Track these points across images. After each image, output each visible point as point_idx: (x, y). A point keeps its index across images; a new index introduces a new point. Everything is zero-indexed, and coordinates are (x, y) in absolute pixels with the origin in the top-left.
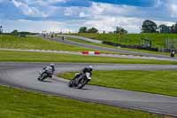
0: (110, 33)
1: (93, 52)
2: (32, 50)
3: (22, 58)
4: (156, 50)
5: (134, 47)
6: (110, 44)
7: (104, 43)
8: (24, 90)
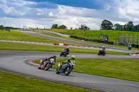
0: (76, 29)
1: (62, 44)
2: (14, 41)
3: (6, 48)
4: (112, 43)
5: (95, 41)
6: (76, 37)
7: (71, 37)
8: (8, 72)
